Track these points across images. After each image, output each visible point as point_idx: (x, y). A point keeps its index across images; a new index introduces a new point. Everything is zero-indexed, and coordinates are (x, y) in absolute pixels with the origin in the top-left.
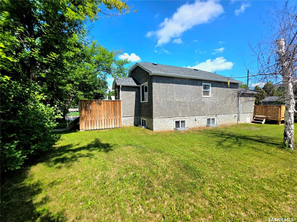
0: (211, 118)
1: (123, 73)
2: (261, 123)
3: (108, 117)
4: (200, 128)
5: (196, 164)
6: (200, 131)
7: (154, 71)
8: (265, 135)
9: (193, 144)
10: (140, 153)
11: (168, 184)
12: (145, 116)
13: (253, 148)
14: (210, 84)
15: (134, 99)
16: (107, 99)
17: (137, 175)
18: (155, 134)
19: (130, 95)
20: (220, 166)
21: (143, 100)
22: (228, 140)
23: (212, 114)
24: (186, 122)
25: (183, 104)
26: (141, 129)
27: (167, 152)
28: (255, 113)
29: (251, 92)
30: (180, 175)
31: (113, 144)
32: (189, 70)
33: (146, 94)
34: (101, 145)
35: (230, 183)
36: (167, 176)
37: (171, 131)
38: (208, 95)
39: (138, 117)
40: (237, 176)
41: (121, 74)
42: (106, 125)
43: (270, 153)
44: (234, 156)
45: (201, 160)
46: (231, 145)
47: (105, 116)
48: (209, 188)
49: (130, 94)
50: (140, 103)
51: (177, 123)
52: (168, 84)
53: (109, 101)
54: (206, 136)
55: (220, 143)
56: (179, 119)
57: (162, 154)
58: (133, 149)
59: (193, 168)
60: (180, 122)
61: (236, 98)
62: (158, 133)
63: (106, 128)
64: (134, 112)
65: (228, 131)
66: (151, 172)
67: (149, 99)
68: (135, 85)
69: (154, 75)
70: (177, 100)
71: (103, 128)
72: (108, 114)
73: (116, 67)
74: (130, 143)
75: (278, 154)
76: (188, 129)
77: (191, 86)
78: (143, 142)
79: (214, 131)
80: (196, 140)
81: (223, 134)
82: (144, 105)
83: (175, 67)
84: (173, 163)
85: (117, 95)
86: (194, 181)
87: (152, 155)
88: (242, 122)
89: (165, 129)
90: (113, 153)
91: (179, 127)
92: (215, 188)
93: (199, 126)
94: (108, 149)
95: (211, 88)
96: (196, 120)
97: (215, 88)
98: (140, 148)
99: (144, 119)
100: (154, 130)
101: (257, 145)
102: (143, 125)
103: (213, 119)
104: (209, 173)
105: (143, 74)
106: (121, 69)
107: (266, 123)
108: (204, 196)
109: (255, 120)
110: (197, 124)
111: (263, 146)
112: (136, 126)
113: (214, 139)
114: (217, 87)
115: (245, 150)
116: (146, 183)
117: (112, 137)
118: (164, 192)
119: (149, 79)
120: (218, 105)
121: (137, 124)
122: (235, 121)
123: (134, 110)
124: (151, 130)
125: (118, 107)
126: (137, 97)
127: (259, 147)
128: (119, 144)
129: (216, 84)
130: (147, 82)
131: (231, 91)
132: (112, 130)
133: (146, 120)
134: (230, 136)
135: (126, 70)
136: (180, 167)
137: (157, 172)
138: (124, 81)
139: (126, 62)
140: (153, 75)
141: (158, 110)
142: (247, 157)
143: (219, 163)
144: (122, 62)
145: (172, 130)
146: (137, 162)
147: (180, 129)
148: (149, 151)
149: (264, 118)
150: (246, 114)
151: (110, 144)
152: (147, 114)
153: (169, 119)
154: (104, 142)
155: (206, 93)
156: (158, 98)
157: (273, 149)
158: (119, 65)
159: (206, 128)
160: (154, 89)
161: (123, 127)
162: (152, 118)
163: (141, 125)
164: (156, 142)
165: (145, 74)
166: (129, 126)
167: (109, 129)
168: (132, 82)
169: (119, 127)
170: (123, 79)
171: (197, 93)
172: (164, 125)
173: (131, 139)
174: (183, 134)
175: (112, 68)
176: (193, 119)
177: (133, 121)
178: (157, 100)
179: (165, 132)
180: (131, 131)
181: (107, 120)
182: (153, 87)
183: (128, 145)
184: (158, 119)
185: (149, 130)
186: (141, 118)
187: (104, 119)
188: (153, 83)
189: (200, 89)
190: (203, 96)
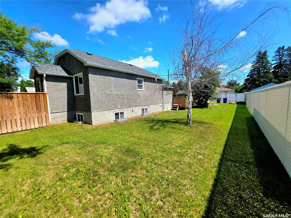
0: (145, 108)
1: (45, 59)
2: (176, 110)
3: (26, 114)
4: (136, 117)
5: (135, 146)
6: (137, 120)
7: (89, 62)
8: (179, 118)
9: (132, 131)
10: (80, 149)
11: (113, 168)
12: (82, 111)
13: (172, 127)
14: (143, 79)
15: (66, 92)
17: (80, 169)
18: (95, 128)
19: (60, 87)
20: (152, 144)
21: (78, 92)
22: (157, 124)
23: (145, 105)
24: (125, 114)
25: (122, 97)
26: (78, 124)
27: (110, 142)
28: (173, 103)
29: (170, 87)
30: (123, 158)
31: (42, 147)
32: (125, 65)
33: (81, 86)
34: (21, 151)
35: (159, 154)
36: (112, 162)
37: (111, 123)
38: (142, 89)
39: (72, 112)
40: (163, 148)
41: (42, 59)
42: (24, 125)
43: (180, 129)
44: (161, 135)
45: (139, 143)
46: (159, 127)
47: (22, 113)
48: (145, 161)
49: (60, 85)
50: (74, 96)
51: (117, 114)
52: (106, 77)
53: (22, 94)
54: (141, 123)
55: (152, 128)
56: (118, 111)
57: (105, 145)
58: (71, 147)
59: (133, 150)
60: (119, 113)
61: (161, 91)
62: (98, 127)
63: (24, 129)
64: (66, 107)
65: (157, 118)
66: (96, 162)
67: (85, 91)
68: (66, 75)
69: (90, 65)
70: (115, 93)
71: (20, 129)
72: (26, 111)
73: (33, 50)
74: (66, 141)
75: (185, 129)
76: (126, 119)
77: (127, 80)
78: (82, 138)
79: (147, 119)
80: (134, 127)
81: (153, 120)
82: (79, 98)
83: (111, 59)
84: (116, 150)
85: (39, 88)
86: (134, 159)
87: (95, 148)
88: (165, 110)
89: (105, 121)
90: (43, 156)
91: (119, 118)
92: (149, 160)
93: (136, 116)
94: (35, 153)
95: (143, 82)
96: (133, 111)
97: (147, 83)
98: (80, 143)
99: (80, 114)
100: (93, 123)
101: (174, 125)
102: (79, 121)
103: (146, 109)
104: (145, 150)
105: (76, 64)
106: (41, 52)
107: (179, 109)
108: (142, 168)
109: (173, 108)
110: (134, 114)
111: (177, 125)
112: (71, 122)
113: (147, 125)
114: (148, 82)
115: (167, 130)
116: (92, 174)
117: (37, 139)
118: (111, 176)
119: (84, 70)
120: (150, 97)
121: (71, 119)
122: (161, 110)
123: (67, 105)
124: (90, 124)
125: (42, 101)
126: (70, 89)
127: (175, 126)
128: (50, 145)
129: (147, 79)
130: (82, 73)
131: (158, 86)
132: (35, 131)
133: (82, 114)
134: (158, 121)
135: (50, 55)
136: (122, 152)
137: (102, 161)
138: (48, 69)
139: (49, 45)
140: (88, 66)
141: (96, 103)
142: (168, 134)
143: (152, 142)
144: (43, 44)
145: (112, 121)
146: (78, 158)
147: (120, 120)
148: (91, 145)
149: (177, 106)
150: (168, 104)
151: (36, 147)
152: (84, 108)
153: (108, 112)
154: (25, 146)
155: (140, 87)
156: (96, 91)
157: (182, 126)
158: (38, 48)
159: (141, 117)
160: (91, 81)
161: (53, 125)
162: (90, 112)
163: (77, 121)
164: (97, 135)
165: (79, 64)
166: (60, 123)
167: (30, 130)
168: (61, 71)
169: (46, 126)
170: (47, 66)
171: (133, 87)
172: (104, 117)
173: (66, 137)
174: (122, 124)
175: (26, 50)
176: (130, 110)
177: (67, 117)
178: (95, 93)
179: (106, 125)
180: (64, 128)
181: (26, 119)
182: (89, 79)
183: (64, 144)
184: (97, 112)
185: (88, 125)
186: (76, 113)
187: (19, 117)
188: (89, 74)
189: (135, 83)
190: (138, 90)
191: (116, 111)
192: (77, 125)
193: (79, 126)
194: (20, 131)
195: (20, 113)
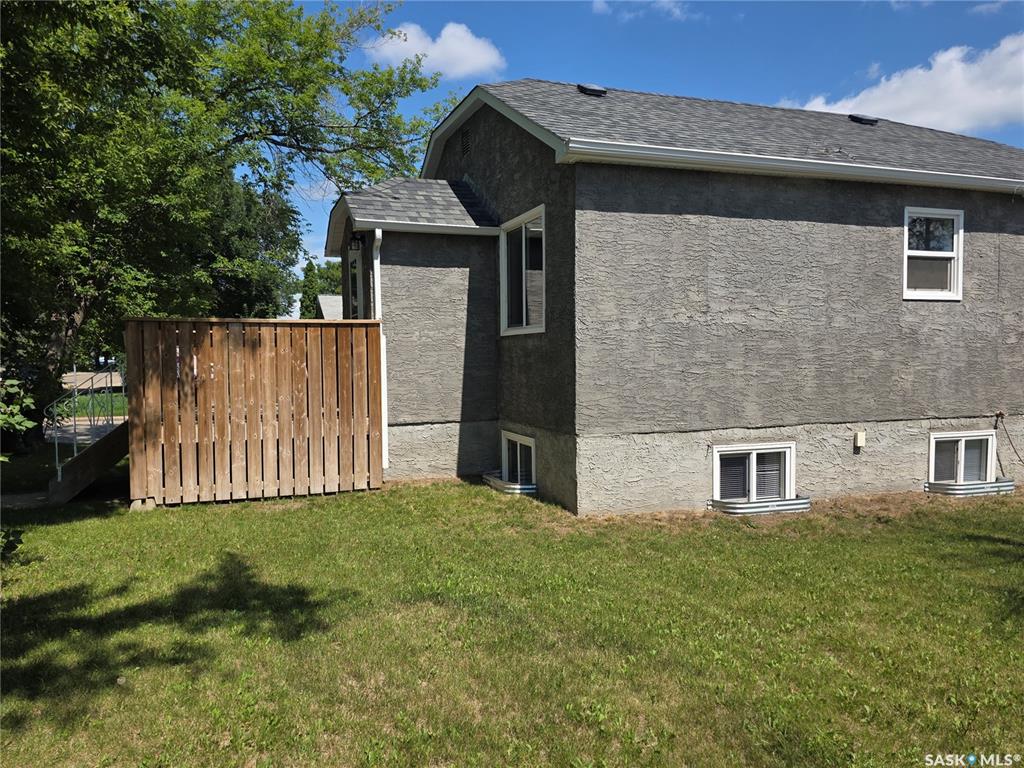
0: (964, 435)
1: (394, 153)
3: (299, 422)
4: (882, 500)
5: (854, 728)
6: (887, 520)
7: (583, 138)
9: (836, 602)
10: (491, 648)
12: (530, 422)
14: (958, 215)
15: (462, 315)
16: (295, 316)
18: (590, 533)
19: (437, 292)
21: (516, 319)
23: (967, 410)
24: (791, 464)
25: (773, 345)
26: (503, 498)
27: (666, 649)
31: (332, 593)
32: (814, 123)
33: (536, 281)
34: (256, 597)
37: (692, 520)
38: (943, 286)
39: (483, 424)
41: (381, 156)
42: (286, 472)
47: (285, 416)
49: (437, 282)
50: (498, 340)
51: (734, 465)
52: (677, 218)
53: (307, 325)
54: (921, 552)
56: (744, 440)
57: (632, 658)
58: (453, 626)
60: (753, 459)
62: (606, 532)
63: (286, 492)
64: (459, 395)
67: (553, 311)
68: (467, 224)
69: (586, 158)
70: (730, 319)
71: (271, 492)
72: (299, 406)
73: (350, 115)
74: (436, 586)
76: (802, 506)
77: (826, 226)
78: (515, 582)
79: (978, 525)
80: (854, 576)
82: (520, 353)
83: (722, 103)
85: (355, 290)
87: (571, 662)
89: (656, 502)
90: (329, 642)
91: (745, 493)
93: (880, 487)
94: (302, 618)
95: (960, 237)
96: (857, 450)
97: (990, 240)
98: (496, 616)
99: (521, 440)
100: (585, 505)
102: (513, 479)
103: (978, 446)
105: (517, 159)
106: (379, 124)
110: (867, 475)
112: (471, 483)
114: (1002, 230)
117: (322, 550)
119: (556, 187)
120: (1012, 350)
121: (476, 467)
123: (461, 385)
124: (565, 507)
125: (360, 362)
126: (481, 301)
128: (368, 593)
129: (998, 211)
130: (542, 206)
132: (322, 507)
133: (530, 442)
135: (411, 131)
136: (746, 746)
138: (395, 204)
139: (411, 80)
140: (577, 163)
141: (608, 384)
144: (389, 81)
145: (700, 508)
146: (476, 705)
147: (754, 503)
148: (552, 637)
151: (312, 591)
152: (540, 407)
153: (676, 442)
154: (274, 575)
155: (931, 273)
156: (609, 309)
158: (368, 103)
159: (924, 504)
160: (585, 252)
161: (394, 488)
162: (569, 434)
163: (501, 478)
164: (593, 581)
165: (530, 158)
166: (426, 481)
167: (305, 496)
168: (449, 206)
169: (365, 486)
170: (391, 188)
171: (869, 273)
172: (650, 475)
173: (439, 563)
174: (770, 536)
175: (324, 123)
176: (837, 442)
177: (456, 452)
178: (603, 323)
179: (655, 524)
180: (440, 509)
181: (297, 443)
182: (577, 236)
183: (424, 599)
184: (609, 440)
185: (552, 508)
186: (503, 432)
187: (274, 435)
188: (577, 212)
189: (886, 244)
190: (909, 294)
191: (728, 442)
192: (500, 502)
193: (509, 508)
194: (273, 498)
195: (277, 416)
